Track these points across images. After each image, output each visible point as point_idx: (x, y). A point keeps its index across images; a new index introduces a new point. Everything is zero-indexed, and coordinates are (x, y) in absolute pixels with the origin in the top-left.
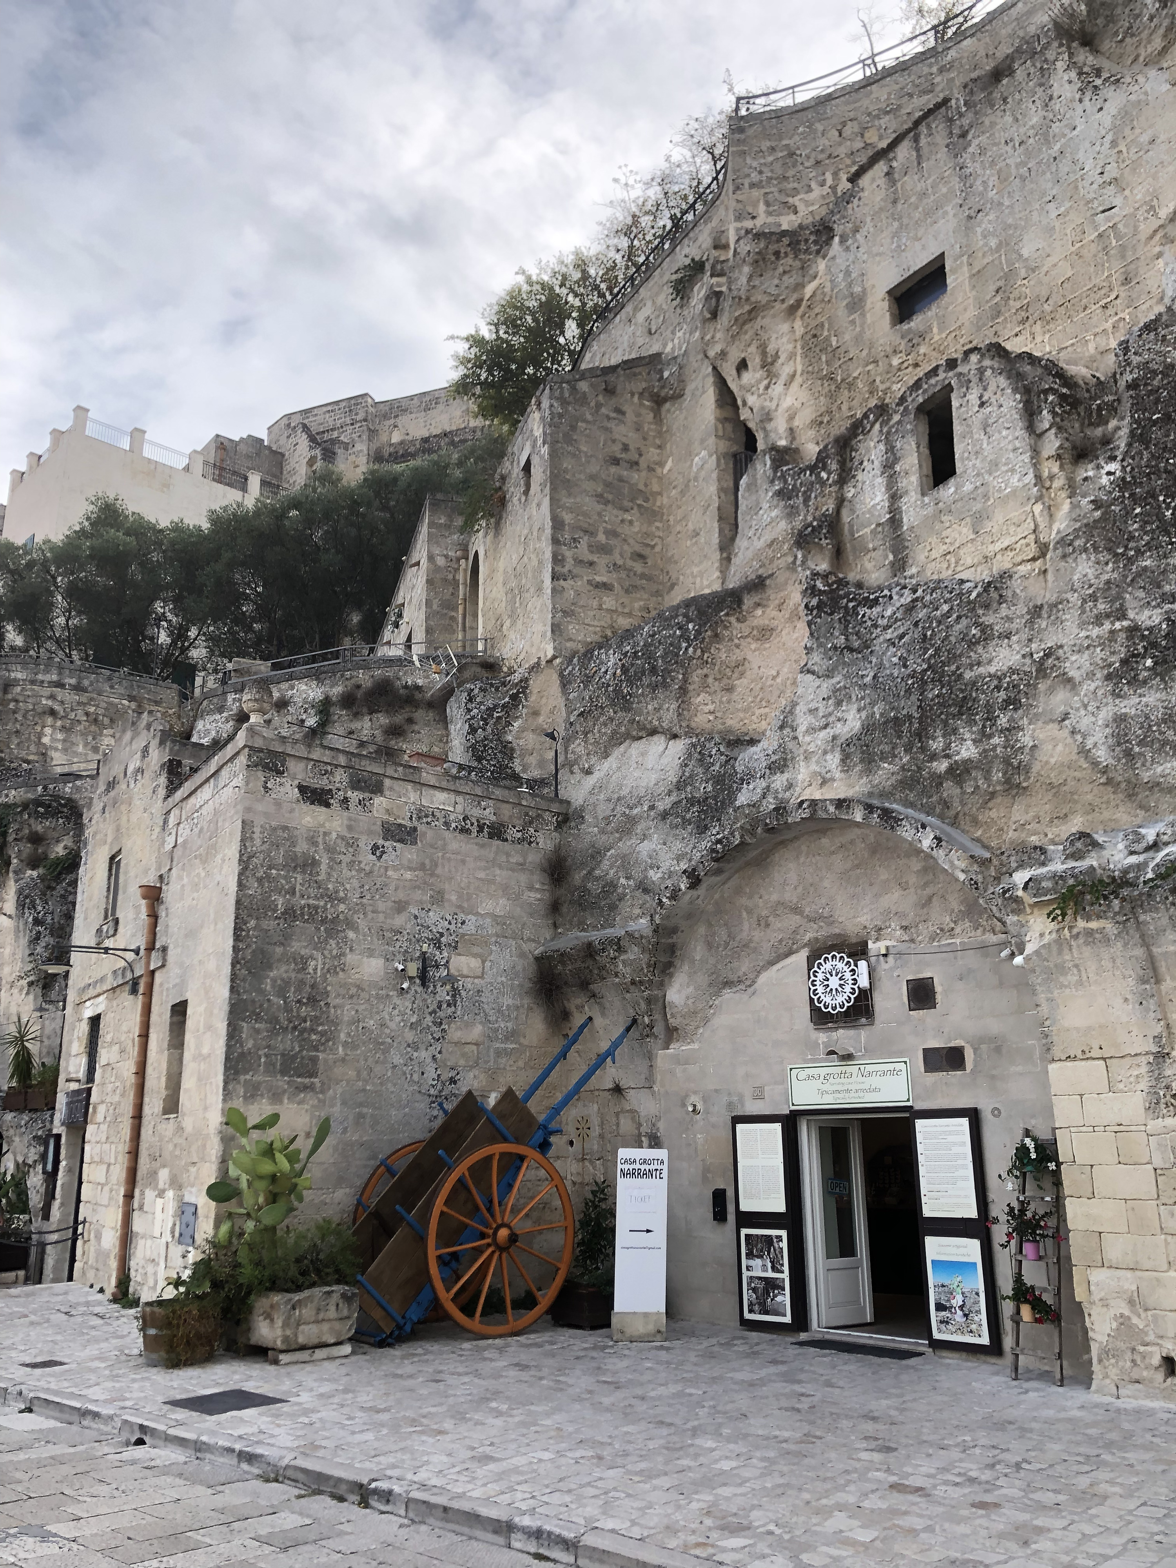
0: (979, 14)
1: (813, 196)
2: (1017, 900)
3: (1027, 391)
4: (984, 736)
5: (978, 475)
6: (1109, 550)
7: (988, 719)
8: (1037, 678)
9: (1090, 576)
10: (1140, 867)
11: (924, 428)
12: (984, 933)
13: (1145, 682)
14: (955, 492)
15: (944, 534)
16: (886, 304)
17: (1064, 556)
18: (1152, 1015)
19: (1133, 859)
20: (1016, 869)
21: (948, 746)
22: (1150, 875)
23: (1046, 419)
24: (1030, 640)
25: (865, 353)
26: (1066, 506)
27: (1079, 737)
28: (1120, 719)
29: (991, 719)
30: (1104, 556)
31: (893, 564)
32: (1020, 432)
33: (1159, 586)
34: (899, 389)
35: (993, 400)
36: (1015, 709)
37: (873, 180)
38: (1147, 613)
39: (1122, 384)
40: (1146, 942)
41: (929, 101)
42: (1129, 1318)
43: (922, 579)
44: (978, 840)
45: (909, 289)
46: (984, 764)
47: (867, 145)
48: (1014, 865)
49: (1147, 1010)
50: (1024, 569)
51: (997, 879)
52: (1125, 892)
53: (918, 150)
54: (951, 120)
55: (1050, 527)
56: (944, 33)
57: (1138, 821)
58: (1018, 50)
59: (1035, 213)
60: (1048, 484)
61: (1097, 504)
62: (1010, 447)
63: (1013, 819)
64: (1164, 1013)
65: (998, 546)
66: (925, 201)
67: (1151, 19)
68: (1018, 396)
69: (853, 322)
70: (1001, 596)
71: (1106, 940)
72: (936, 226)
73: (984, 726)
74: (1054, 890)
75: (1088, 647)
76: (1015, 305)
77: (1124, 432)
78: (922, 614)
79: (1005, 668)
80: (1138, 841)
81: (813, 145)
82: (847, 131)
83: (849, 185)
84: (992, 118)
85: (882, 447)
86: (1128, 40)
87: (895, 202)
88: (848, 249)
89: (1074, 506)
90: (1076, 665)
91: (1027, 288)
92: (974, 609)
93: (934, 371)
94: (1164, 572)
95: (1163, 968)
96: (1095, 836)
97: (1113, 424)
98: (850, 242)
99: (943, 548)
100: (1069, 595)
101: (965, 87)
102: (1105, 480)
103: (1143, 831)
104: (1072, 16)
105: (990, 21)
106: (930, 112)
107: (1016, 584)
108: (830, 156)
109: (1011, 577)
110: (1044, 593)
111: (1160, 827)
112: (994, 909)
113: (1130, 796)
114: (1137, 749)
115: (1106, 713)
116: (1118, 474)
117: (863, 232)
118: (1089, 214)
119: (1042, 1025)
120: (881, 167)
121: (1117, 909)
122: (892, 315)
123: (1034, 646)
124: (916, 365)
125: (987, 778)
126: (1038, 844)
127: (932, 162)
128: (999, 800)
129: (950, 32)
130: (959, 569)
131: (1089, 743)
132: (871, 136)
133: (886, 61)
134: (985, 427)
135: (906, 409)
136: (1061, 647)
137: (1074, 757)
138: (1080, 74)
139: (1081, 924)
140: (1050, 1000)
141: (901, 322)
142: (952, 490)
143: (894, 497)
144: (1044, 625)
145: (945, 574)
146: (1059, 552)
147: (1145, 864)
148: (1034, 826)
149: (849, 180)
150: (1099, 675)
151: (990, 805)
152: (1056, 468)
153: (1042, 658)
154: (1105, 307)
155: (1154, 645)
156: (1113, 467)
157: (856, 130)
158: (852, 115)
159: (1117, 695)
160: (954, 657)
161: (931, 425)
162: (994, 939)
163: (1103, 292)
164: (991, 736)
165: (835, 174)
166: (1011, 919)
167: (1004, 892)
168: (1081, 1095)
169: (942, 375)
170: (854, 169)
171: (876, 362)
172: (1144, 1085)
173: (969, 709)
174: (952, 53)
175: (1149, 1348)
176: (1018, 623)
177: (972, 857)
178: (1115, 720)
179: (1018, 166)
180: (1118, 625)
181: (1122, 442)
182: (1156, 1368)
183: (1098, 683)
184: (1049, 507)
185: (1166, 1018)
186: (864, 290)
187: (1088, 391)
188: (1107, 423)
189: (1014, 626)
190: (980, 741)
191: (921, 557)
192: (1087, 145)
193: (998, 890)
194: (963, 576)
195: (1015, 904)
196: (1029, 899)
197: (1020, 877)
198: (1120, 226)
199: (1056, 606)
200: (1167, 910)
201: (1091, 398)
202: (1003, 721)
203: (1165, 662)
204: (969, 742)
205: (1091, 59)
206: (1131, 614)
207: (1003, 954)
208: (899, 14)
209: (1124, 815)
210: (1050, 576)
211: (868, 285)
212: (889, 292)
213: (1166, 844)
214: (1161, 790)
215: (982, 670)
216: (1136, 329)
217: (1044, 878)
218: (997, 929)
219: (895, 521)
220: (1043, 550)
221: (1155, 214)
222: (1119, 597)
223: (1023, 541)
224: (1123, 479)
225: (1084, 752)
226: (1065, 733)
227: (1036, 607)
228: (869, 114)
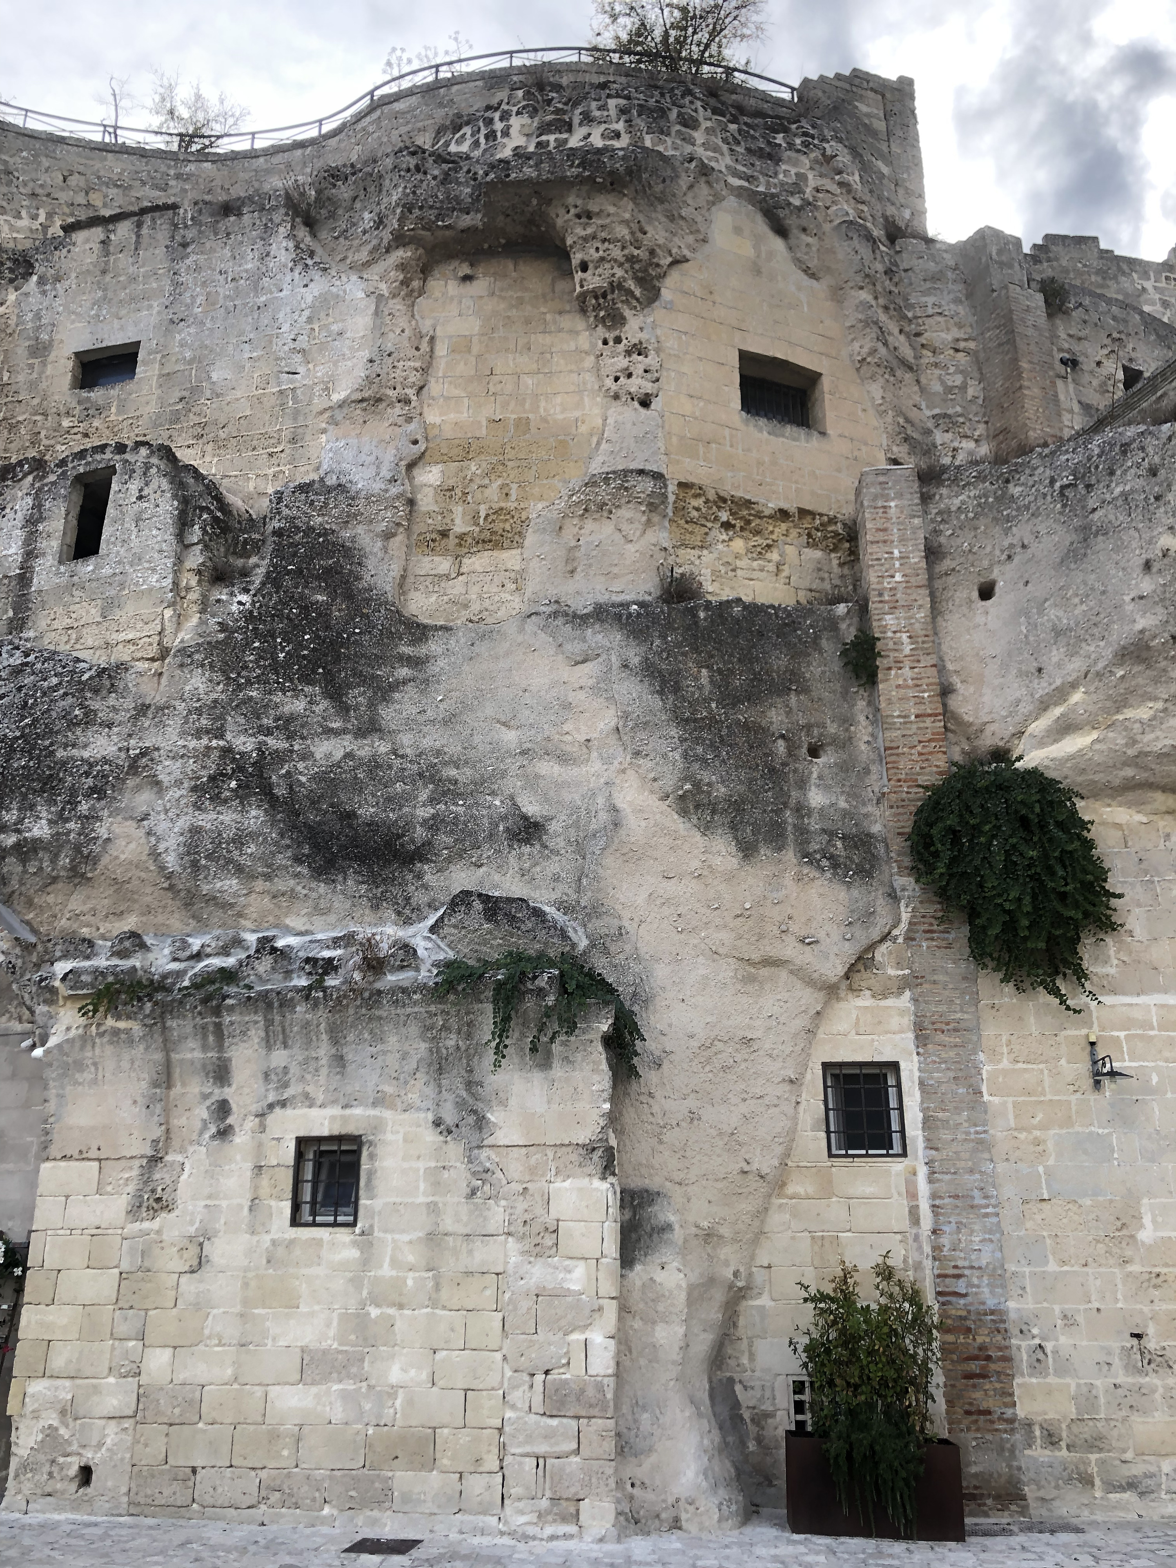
0: (224, 146)
1: (20, 223)
2: (53, 991)
3: (185, 501)
4: (61, 818)
5: (119, 562)
6: (224, 672)
7: (69, 802)
8: (127, 773)
9: (201, 691)
10: (179, 974)
11: (77, 498)
12: (9, 1020)
13: (226, 801)
14: (93, 571)
15: (72, 608)
16: (70, 364)
17: (182, 665)
18: (156, 1118)
19: (175, 966)
20: (59, 959)
21: (21, 821)
22: (186, 983)
23: (195, 534)
24: (130, 735)
25: (35, 402)
26: (195, 620)
27: (153, 840)
28: (195, 831)
29: (74, 804)
30: (218, 676)
31: (11, 620)
32: (169, 535)
33: (258, 718)
34: (62, 451)
35: (152, 497)
36: (99, 799)
37: (87, 241)
38: (242, 739)
39: (269, 528)
40: (167, 1047)
41: (159, 198)
42: (56, 1429)
43: (37, 645)
44: (28, 923)
45: (97, 361)
46: (54, 846)
47: (88, 205)
48: (58, 954)
49: (152, 1114)
50: (142, 666)
51: (37, 966)
52: (159, 996)
53: (138, 236)
54: (176, 226)
55: (176, 635)
56: (189, 144)
57: (188, 930)
58: (250, 198)
59: (231, 348)
60: (183, 594)
61: (223, 627)
62: (157, 547)
63: (70, 907)
64: (168, 1117)
65: (122, 636)
66: (133, 286)
67: (365, 232)
68: (176, 503)
69: (31, 367)
70: (112, 685)
71: (131, 1042)
72: (139, 315)
73: (63, 809)
74: (92, 985)
75: (182, 756)
76: (194, 419)
77: (261, 571)
78: (28, 680)
79: (99, 756)
80: (183, 949)
81: (34, 176)
82: (73, 180)
83: (62, 233)
84: (214, 245)
85: (29, 500)
86: (342, 240)
87: (104, 272)
88: (44, 293)
89: (202, 622)
90: (167, 771)
91: (209, 409)
92: (83, 690)
93: (102, 448)
94: (266, 706)
95: (177, 1072)
96: (145, 938)
97: (253, 560)
98: (48, 287)
99: (67, 622)
100: (177, 703)
101: (196, 203)
102: (235, 608)
103: (190, 940)
104: (303, 194)
105: (233, 159)
106: (156, 208)
107: (130, 678)
108: (48, 195)
109: (127, 669)
110: (154, 694)
111: (207, 939)
112: (26, 996)
113: (186, 905)
114: (203, 862)
115: (183, 823)
116: (248, 606)
117: (66, 284)
118: (276, 369)
119: (46, 1121)
120: (97, 233)
121: (147, 1012)
122: (74, 376)
123: (132, 742)
124: (86, 435)
125: (54, 860)
126: (87, 936)
127: (148, 253)
128: (60, 885)
129: (194, 148)
130: (78, 646)
131: (161, 848)
132: (96, 199)
133: (129, 138)
134: (138, 520)
135: (64, 473)
136: (158, 749)
137: (144, 858)
138: (297, 247)
139: (110, 1022)
140: (61, 1096)
141: (82, 388)
142: (91, 568)
143: (30, 555)
144: (146, 725)
145: (61, 648)
146: (178, 660)
147: (184, 972)
148: (88, 918)
149: (63, 228)
150: (186, 785)
151: (49, 889)
152: (194, 582)
153: (137, 756)
154: (271, 455)
155: (241, 769)
156: (244, 598)
157: (82, 184)
158: (81, 169)
159: (198, 807)
160: (50, 732)
161: (86, 497)
162: (18, 1027)
163: (272, 441)
164: (68, 820)
165: (50, 215)
166: (40, 1009)
167: (41, 981)
168: (67, 1197)
169: (108, 455)
170: (71, 220)
171: (45, 415)
172: (131, 1188)
173: (53, 788)
174: (191, 168)
175: (69, 1459)
176: (122, 716)
177: (17, 939)
178: (190, 831)
179: (226, 297)
180: (214, 743)
181: (257, 580)
182: (72, 1479)
183: (184, 792)
184: (179, 616)
185: (167, 1123)
186: (51, 341)
187: (239, 522)
188: (249, 557)
189: (118, 718)
190: (56, 823)
191: (43, 624)
192: (288, 309)
193: (36, 977)
194: (81, 655)
195: (49, 994)
196: (64, 991)
197: (62, 967)
198: (299, 392)
199: (162, 709)
200: (194, 1018)
201: (240, 530)
202: (84, 807)
203: (247, 787)
204: (44, 822)
205: (308, 239)
206: (229, 736)
207: (24, 1045)
208: (149, 103)
209: (177, 922)
210: (164, 680)
211: (57, 337)
212: (77, 354)
213: (208, 956)
214: (216, 904)
215: (75, 752)
216: (292, 485)
217: (86, 971)
218: (25, 1018)
219: (24, 579)
220: (164, 653)
221: (328, 395)
222: (221, 717)
223: (147, 640)
224: (251, 612)
225: (155, 855)
226: (141, 833)
227: (143, 705)
228: (99, 178)
